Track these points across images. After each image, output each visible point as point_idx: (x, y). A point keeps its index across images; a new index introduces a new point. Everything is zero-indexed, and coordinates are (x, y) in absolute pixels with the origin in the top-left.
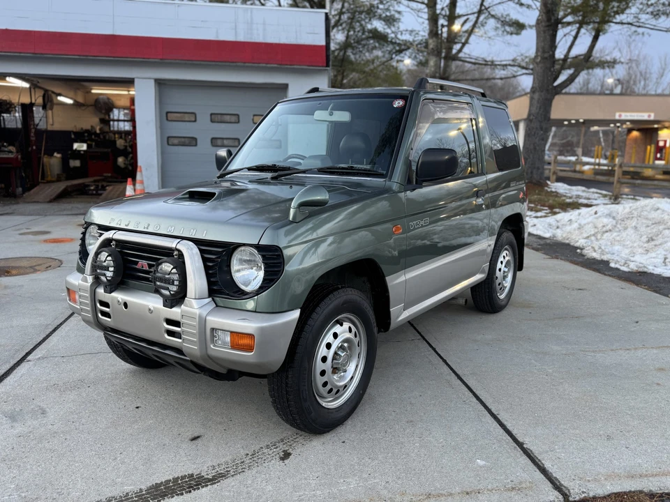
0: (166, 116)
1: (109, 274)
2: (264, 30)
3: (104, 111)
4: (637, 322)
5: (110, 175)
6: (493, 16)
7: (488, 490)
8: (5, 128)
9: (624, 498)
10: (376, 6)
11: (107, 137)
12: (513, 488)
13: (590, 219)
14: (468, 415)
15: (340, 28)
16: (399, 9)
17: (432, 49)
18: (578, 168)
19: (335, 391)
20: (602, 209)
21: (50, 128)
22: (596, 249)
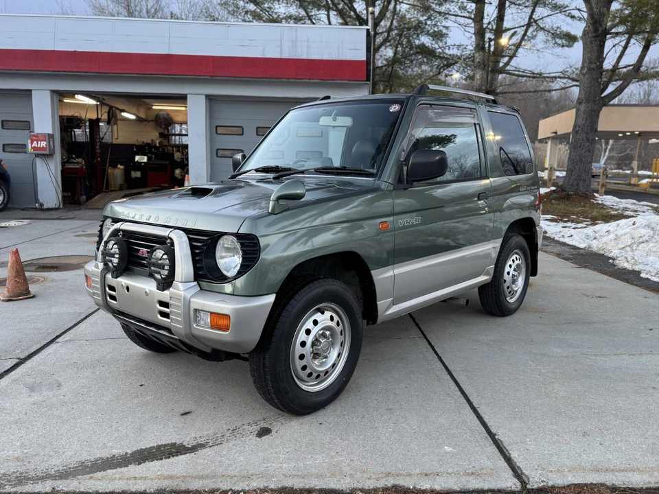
0: (215, 129)
1: (115, 261)
2: (308, 47)
3: (163, 126)
4: (651, 330)
5: (167, 185)
6: (543, 29)
7: (448, 473)
8: (76, 142)
9: (583, 489)
10: (424, 22)
11: (166, 150)
12: (472, 473)
13: (627, 230)
14: (447, 407)
15: (388, 44)
16: (447, 25)
17: (479, 62)
18: (633, 181)
19: (315, 375)
20: (641, 220)
21: (115, 142)
22: (629, 259)
